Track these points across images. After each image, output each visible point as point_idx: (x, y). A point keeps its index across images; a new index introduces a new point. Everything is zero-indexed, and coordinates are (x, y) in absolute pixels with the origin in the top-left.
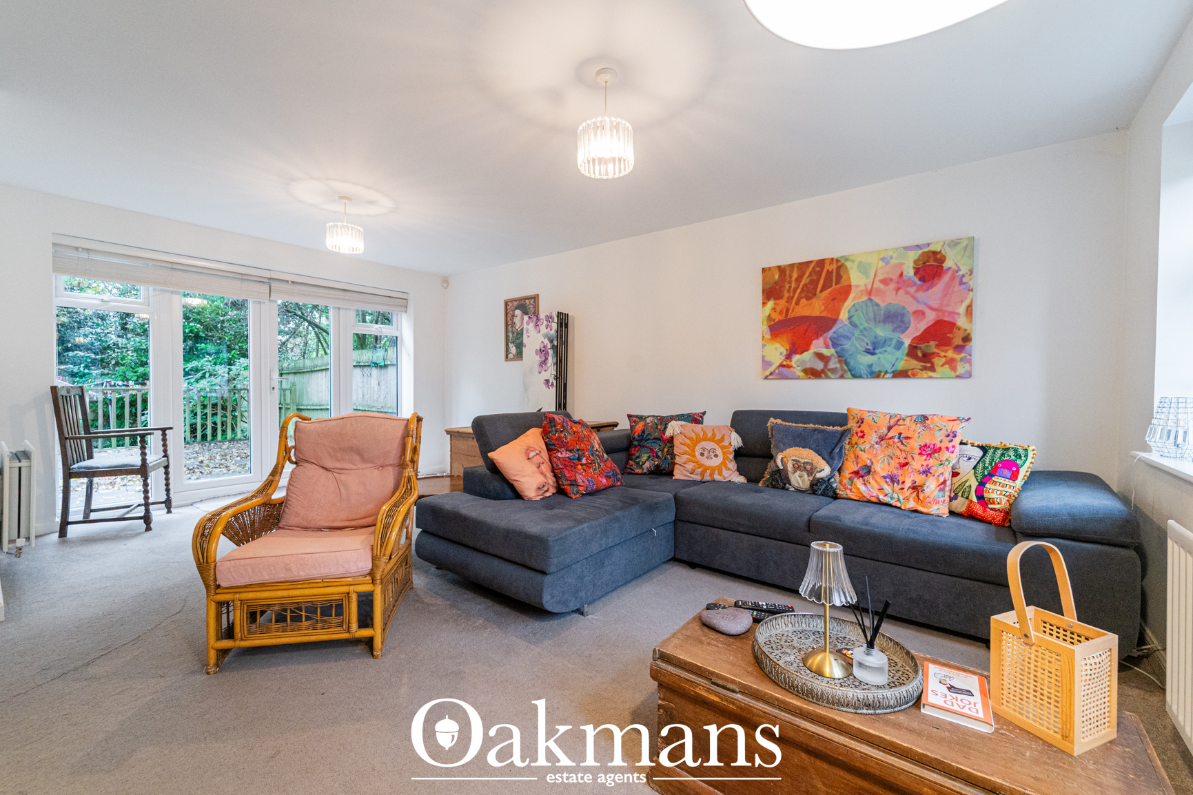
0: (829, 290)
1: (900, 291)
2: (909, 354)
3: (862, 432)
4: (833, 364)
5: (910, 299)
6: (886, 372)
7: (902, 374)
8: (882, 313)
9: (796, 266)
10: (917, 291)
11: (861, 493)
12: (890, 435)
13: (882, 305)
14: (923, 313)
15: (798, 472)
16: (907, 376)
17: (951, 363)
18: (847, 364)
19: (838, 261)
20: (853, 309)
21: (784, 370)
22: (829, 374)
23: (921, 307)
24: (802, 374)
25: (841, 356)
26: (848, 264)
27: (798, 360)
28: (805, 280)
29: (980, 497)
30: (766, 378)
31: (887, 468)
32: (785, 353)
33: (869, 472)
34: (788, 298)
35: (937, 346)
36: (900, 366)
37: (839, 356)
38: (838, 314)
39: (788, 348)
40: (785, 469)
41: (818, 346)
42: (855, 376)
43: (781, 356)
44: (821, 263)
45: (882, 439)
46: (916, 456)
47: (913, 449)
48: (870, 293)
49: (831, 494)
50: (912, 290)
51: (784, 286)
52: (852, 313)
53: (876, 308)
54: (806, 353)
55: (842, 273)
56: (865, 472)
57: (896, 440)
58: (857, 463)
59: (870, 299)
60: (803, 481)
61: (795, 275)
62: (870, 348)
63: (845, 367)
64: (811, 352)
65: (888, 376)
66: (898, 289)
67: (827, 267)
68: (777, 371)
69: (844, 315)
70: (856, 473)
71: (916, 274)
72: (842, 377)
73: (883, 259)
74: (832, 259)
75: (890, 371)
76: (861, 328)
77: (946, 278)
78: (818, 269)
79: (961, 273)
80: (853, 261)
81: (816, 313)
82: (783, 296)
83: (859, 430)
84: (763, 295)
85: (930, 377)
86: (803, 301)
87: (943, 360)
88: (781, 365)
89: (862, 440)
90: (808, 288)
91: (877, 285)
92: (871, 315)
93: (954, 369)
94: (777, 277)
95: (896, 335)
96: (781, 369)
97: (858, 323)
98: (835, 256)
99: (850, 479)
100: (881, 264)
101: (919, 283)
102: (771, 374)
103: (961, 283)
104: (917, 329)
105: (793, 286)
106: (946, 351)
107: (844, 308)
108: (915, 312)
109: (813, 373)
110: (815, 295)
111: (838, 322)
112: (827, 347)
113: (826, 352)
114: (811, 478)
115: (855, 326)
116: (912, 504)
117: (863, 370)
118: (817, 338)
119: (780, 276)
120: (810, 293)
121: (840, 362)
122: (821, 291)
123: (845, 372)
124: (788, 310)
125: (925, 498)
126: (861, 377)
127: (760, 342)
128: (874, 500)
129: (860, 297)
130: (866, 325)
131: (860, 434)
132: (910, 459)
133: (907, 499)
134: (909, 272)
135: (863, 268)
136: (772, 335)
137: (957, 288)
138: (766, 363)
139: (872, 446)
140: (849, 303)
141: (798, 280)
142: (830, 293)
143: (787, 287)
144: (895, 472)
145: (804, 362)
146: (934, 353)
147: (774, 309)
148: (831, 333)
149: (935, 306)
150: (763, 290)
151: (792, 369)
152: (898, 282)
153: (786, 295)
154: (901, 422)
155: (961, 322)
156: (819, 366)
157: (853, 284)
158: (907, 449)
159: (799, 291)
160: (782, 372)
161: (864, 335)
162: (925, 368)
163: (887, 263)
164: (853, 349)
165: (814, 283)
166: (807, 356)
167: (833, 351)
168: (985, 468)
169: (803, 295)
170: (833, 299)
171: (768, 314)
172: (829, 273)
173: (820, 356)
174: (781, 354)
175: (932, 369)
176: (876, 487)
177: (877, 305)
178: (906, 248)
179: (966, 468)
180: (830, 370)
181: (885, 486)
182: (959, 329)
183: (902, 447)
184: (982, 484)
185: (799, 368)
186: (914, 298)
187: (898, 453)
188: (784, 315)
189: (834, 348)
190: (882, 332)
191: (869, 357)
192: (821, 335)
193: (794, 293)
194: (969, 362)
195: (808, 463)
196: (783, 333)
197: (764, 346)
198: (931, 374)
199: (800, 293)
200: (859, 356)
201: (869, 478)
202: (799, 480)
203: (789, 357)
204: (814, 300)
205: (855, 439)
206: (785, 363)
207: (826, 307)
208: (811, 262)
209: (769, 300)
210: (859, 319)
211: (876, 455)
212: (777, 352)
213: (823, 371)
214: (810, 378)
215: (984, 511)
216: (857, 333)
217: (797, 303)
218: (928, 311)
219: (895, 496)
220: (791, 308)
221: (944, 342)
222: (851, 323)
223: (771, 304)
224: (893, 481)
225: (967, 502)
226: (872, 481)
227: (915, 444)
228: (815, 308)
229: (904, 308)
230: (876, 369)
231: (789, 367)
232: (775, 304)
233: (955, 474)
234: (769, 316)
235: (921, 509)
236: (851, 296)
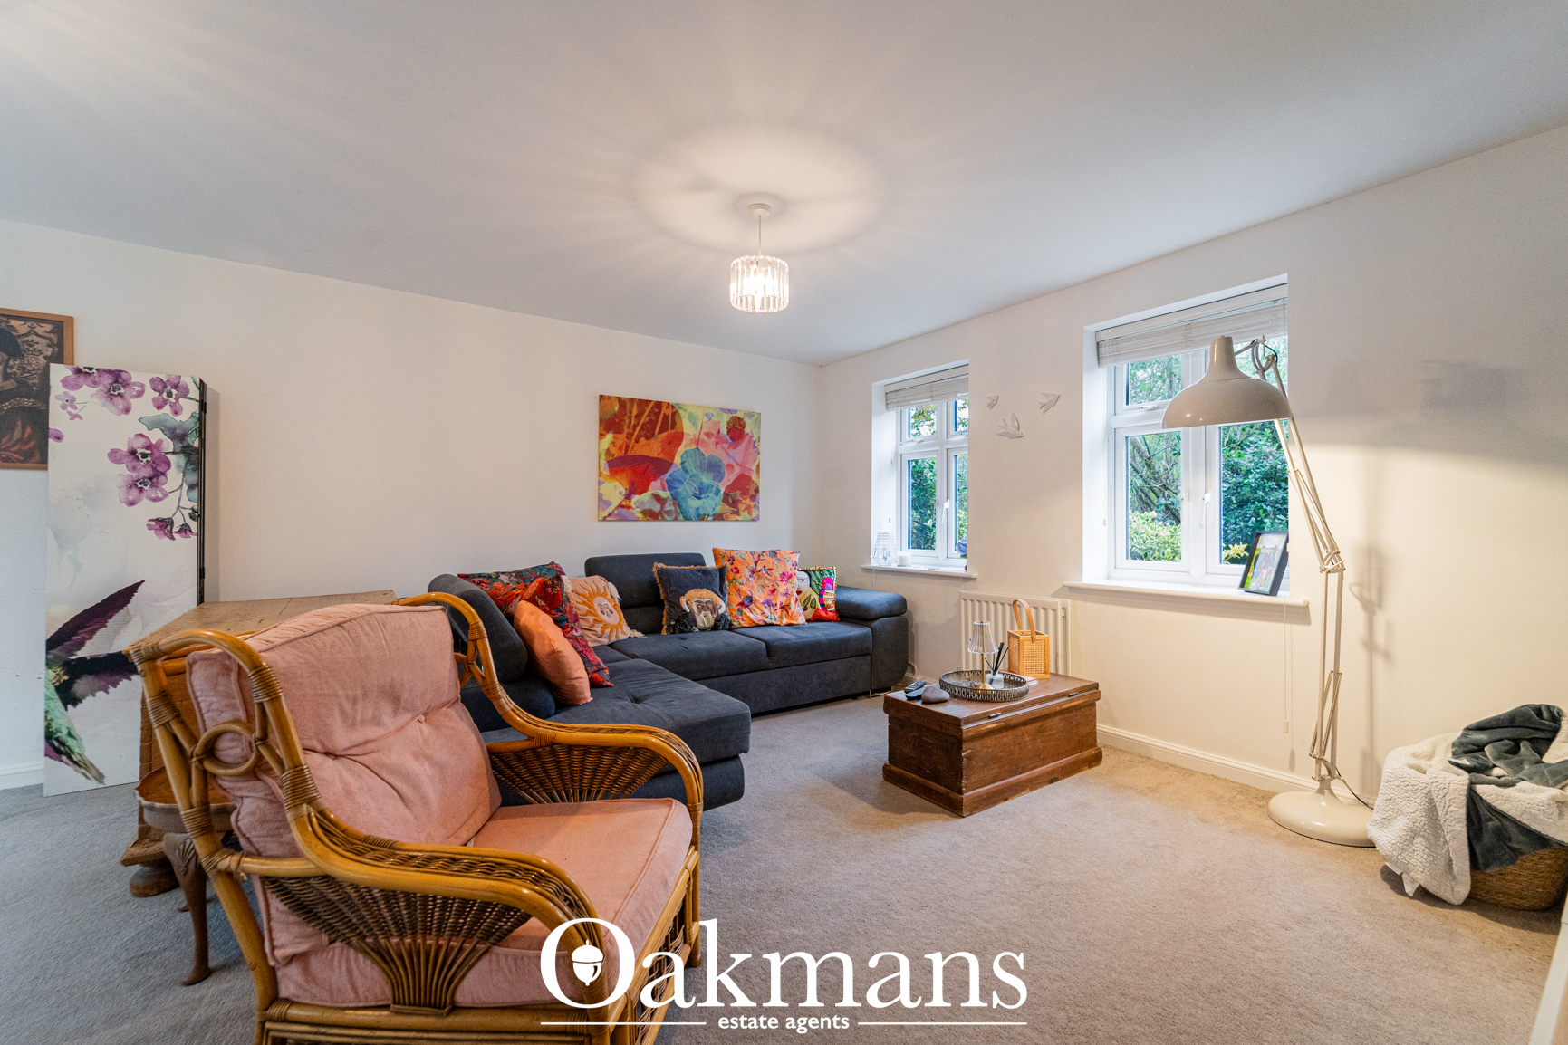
0: (665, 434)
1: (718, 446)
2: (723, 501)
3: (736, 568)
4: (668, 507)
5: (725, 454)
6: (709, 515)
7: (719, 517)
8: (706, 462)
9: (636, 402)
10: (729, 448)
11: (751, 620)
12: (758, 568)
13: (706, 455)
14: (733, 467)
15: (703, 612)
16: (722, 519)
17: (748, 508)
18: (680, 506)
19: (673, 407)
20: (685, 456)
21: (624, 511)
22: (665, 516)
23: (731, 462)
24: (640, 516)
25: (675, 497)
26: (681, 412)
27: (638, 501)
28: (644, 419)
29: (823, 605)
30: (604, 519)
31: (762, 596)
32: (624, 492)
33: (751, 601)
34: (628, 434)
35: (741, 495)
36: (719, 510)
37: (674, 499)
38: (674, 458)
39: (627, 487)
40: (692, 612)
41: (655, 487)
42: (687, 518)
43: (620, 496)
44: (659, 405)
45: (753, 572)
46: (779, 583)
47: (776, 577)
48: (697, 443)
49: (727, 626)
50: (726, 446)
51: (623, 421)
52: (684, 459)
53: (702, 457)
54: (644, 494)
55: (676, 419)
56: (748, 602)
57: (764, 572)
58: (740, 596)
59: (698, 448)
60: (708, 620)
61: (635, 412)
62: (698, 492)
63: (679, 510)
64: (649, 493)
65: (710, 518)
66: (717, 443)
67: (664, 410)
68: (616, 512)
69: (677, 460)
70: (742, 604)
71: (728, 433)
72: (676, 519)
73: (707, 415)
74: (669, 404)
75: (711, 514)
76: (691, 473)
77: (746, 441)
78: (656, 410)
79: (754, 439)
80: (685, 410)
81: (654, 454)
82: (623, 430)
83: (733, 567)
84: (600, 425)
85: (737, 520)
86: (642, 440)
87: (744, 506)
88: (621, 506)
89: (738, 576)
90: (647, 427)
91: (703, 437)
92: (698, 463)
93: (750, 513)
94: (617, 409)
95: (716, 483)
96: (621, 509)
97: (688, 468)
98: (671, 402)
99: (738, 610)
100: (706, 419)
101: (730, 441)
102: (610, 515)
103: (755, 447)
104: (729, 480)
105: (633, 422)
106: (745, 499)
107: (677, 453)
108: (728, 465)
109: (651, 515)
110: (653, 435)
111: (673, 466)
112: (664, 490)
113: (665, 494)
114: (715, 616)
115: (687, 471)
116: (785, 621)
117: (692, 513)
118: (655, 480)
119: (620, 408)
120: (649, 433)
121: (674, 504)
122: (659, 433)
123: (679, 514)
124: (627, 447)
125: (792, 614)
126: (690, 519)
127: (595, 478)
128: (761, 623)
129: (690, 445)
130: (694, 471)
131: (735, 570)
132: (776, 586)
133: (781, 617)
134: (724, 431)
135: (692, 418)
136: (610, 471)
137: (752, 450)
138: (602, 502)
139: (748, 580)
140: (681, 450)
141: (638, 416)
142: (666, 437)
143: (627, 422)
144: (769, 597)
145: (642, 503)
146: (738, 500)
147: (613, 443)
148: (667, 476)
149: (740, 462)
150: (601, 420)
151: (631, 510)
152: (717, 438)
153: (626, 430)
154: (761, 557)
155: (754, 477)
156: (657, 508)
157: (685, 431)
158: (773, 578)
159: (638, 428)
160: (621, 513)
161: (693, 481)
162: (733, 513)
163: (710, 419)
164: (685, 493)
165: (653, 423)
166: (646, 497)
167: (668, 493)
168: (817, 585)
169: (642, 433)
170: (669, 443)
171: (606, 448)
172: (666, 417)
173: (657, 497)
174: (620, 493)
175: (738, 514)
176: (759, 612)
177: (703, 455)
178: (723, 410)
179: (805, 586)
180: (666, 512)
181: (765, 611)
182: (753, 482)
183: (769, 577)
184: (821, 596)
185: (638, 509)
186: (726, 452)
187: (767, 582)
188: (623, 452)
189: (669, 490)
190: (706, 479)
191: (697, 500)
192: (659, 477)
193: (634, 430)
194: (758, 508)
195: (709, 602)
196: (623, 470)
197: (600, 483)
198: (737, 517)
199: (640, 431)
200: (689, 500)
201: (752, 606)
202: (704, 619)
203: (628, 497)
204: (653, 440)
205: (731, 575)
206: (624, 503)
207: (663, 450)
208: (651, 401)
209: (608, 432)
210: (690, 465)
211: (752, 587)
212: (615, 490)
213: (660, 513)
214: (648, 520)
215: (827, 613)
216: (688, 478)
217: (637, 441)
218: (735, 466)
219: (773, 617)
220: (631, 446)
221: (745, 493)
222: (684, 468)
223: (610, 437)
224: (769, 605)
225: (814, 610)
226: (755, 608)
227: (777, 573)
228: (652, 449)
229: (721, 461)
230: (701, 512)
231: (629, 507)
232: (614, 438)
233: (799, 593)
234: (608, 450)
235: (792, 622)
236: (684, 443)
